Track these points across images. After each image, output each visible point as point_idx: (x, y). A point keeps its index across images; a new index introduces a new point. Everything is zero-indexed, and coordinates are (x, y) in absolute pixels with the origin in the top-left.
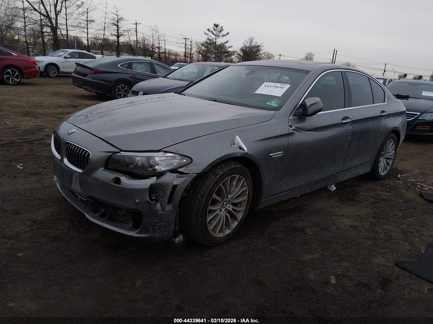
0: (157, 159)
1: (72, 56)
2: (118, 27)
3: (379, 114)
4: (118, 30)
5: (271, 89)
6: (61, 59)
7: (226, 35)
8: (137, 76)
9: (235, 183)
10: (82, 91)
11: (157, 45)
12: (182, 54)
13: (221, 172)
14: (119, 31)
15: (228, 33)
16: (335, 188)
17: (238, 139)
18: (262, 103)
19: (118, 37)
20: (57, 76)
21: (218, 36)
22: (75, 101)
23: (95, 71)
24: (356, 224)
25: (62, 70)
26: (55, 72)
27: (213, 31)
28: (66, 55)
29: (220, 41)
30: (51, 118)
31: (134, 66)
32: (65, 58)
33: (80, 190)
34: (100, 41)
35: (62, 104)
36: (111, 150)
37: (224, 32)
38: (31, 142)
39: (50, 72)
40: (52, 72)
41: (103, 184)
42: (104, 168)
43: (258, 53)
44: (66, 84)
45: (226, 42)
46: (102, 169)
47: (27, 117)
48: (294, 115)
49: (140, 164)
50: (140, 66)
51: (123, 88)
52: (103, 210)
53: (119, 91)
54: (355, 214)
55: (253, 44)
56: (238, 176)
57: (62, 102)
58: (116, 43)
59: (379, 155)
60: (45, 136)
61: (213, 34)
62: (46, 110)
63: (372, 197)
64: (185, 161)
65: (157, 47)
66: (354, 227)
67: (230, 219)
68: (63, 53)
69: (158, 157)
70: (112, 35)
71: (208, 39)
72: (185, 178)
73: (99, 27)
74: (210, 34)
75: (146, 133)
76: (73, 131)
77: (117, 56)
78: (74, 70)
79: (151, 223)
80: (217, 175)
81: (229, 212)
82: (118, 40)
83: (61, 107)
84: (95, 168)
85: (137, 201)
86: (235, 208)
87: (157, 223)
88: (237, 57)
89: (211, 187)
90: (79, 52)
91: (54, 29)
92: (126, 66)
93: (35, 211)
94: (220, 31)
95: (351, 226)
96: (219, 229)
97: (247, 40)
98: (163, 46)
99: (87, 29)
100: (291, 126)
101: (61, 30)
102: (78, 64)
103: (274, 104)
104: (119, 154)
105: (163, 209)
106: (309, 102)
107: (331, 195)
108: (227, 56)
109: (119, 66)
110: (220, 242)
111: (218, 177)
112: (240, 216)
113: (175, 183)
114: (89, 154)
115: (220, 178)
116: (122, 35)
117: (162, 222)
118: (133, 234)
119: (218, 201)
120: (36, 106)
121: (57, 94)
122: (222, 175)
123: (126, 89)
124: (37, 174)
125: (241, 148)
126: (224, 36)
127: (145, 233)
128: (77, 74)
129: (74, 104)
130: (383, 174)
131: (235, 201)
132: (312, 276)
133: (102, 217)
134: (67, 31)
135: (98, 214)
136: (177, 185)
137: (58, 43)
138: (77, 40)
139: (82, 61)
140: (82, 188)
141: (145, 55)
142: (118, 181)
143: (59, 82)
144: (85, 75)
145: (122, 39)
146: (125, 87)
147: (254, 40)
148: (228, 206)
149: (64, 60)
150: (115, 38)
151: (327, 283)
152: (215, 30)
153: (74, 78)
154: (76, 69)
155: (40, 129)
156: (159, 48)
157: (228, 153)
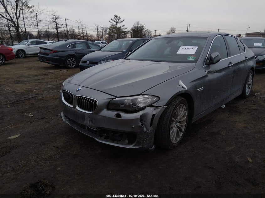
0: (139, 100)
1: (32, 43)
2: (56, 23)
3: (245, 59)
4: (56, 25)
5: (187, 50)
6: (26, 46)
7: (123, 21)
8: (79, 52)
9: (181, 109)
10: (46, 65)
11: (82, 32)
12: (95, 36)
13: (175, 104)
14: (58, 25)
15: (124, 20)
16: (225, 106)
17: (181, 82)
18: (184, 59)
19: (57, 29)
20: (25, 57)
21: (118, 23)
22: (43, 71)
23: (53, 51)
24: (246, 125)
25: (27, 53)
26: (23, 55)
27: (114, 19)
28: (29, 43)
29: (119, 25)
30: (34, 83)
31: (76, 46)
32: (28, 45)
33: (91, 124)
34: (43, 33)
35: (36, 74)
36: (111, 98)
37: (121, 20)
38: (29, 99)
39: (20, 55)
40: (21, 55)
41: (108, 119)
42: (106, 109)
43: (142, 31)
44: (32, 61)
45: (123, 26)
46: (105, 110)
47: (19, 84)
48: (206, 64)
49: (127, 104)
50: (80, 45)
51: (71, 60)
52: (105, 135)
53: (69, 62)
54: (242, 120)
55: (139, 25)
56: (182, 105)
57: (36, 72)
58: (56, 33)
59: (246, 83)
60: (36, 94)
61: (115, 22)
62: (28, 79)
63: (247, 109)
64: (155, 99)
65: (82, 33)
66: (245, 127)
67: (179, 131)
68: (26, 43)
69: (140, 98)
70: (53, 28)
71: (112, 25)
72: (160, 109)
73: (45, 24)
74: (113, 22)
75: (128, 85)
76: (80, 89)
77: (65, 41)
78: (39, 52)
79: (142, 139)
80: (173, 106)
81: (178, 127)
82: (57, 31)
83: (36, 76)
84: (101, 109)
85: (133, 127)
86: (181, 124)
87: (145, 138)
88: (130, 34)
89: (171, 113)
90: (36, 41)
91: (17, 28)
92: (72, 46)
93: (54, 141)
94: (119, 20)
95: (244, 127)
96: (175, 138)
97: (135, 23)
98: (85, 32)
99: (38, 26)
100: (205, 71)
101: (21, 28)
102: (41, 48)
103: (191, 59)
104: (115, 99)
105: (148, 130)
106: (213, 56)
107: (223, 110)
108: (124, 35)
109: (67, 46)
110: (176, 146)
111: (174, 107)
112: (183, 129)
113: (154, 113)
114: (96, 101)
115: (175, 107)
116: (59, 27)
117: (147, 138)
118: (131, 147)
119: (174, 121)
120: (21, 77)
121: (30, 68)
122: (176, 105)
123: (73, 60)
124: (43, 118)
125: (183, 87)
126: (121, 22)
127: (138, 145)
128: (42, 54)
129: (43, 73)
130: (248, 95)
131: (181, 120)
132: (237, 160)
133: (106, 139)
134: (25, 28)
135: (103, 138)
136: (155, 114)
137: (21, 36)
138: (29, 33)
139: (43, 46)
140: (92, 123)
141: (75, 39)
142: (118, 116)
143: (27, 61)
144: (48, 54)
145: (59, 30)
146: (73, 59)
147: (140, 23)
148: (177, 123)
149: (28, 46)
150: (56, 30)
151: (247, 162)
152: (115, 19)
153: (39, 57)
154: (40, 51)
155: (31, 91)
156: (83, 33)
157: (177, 92)
